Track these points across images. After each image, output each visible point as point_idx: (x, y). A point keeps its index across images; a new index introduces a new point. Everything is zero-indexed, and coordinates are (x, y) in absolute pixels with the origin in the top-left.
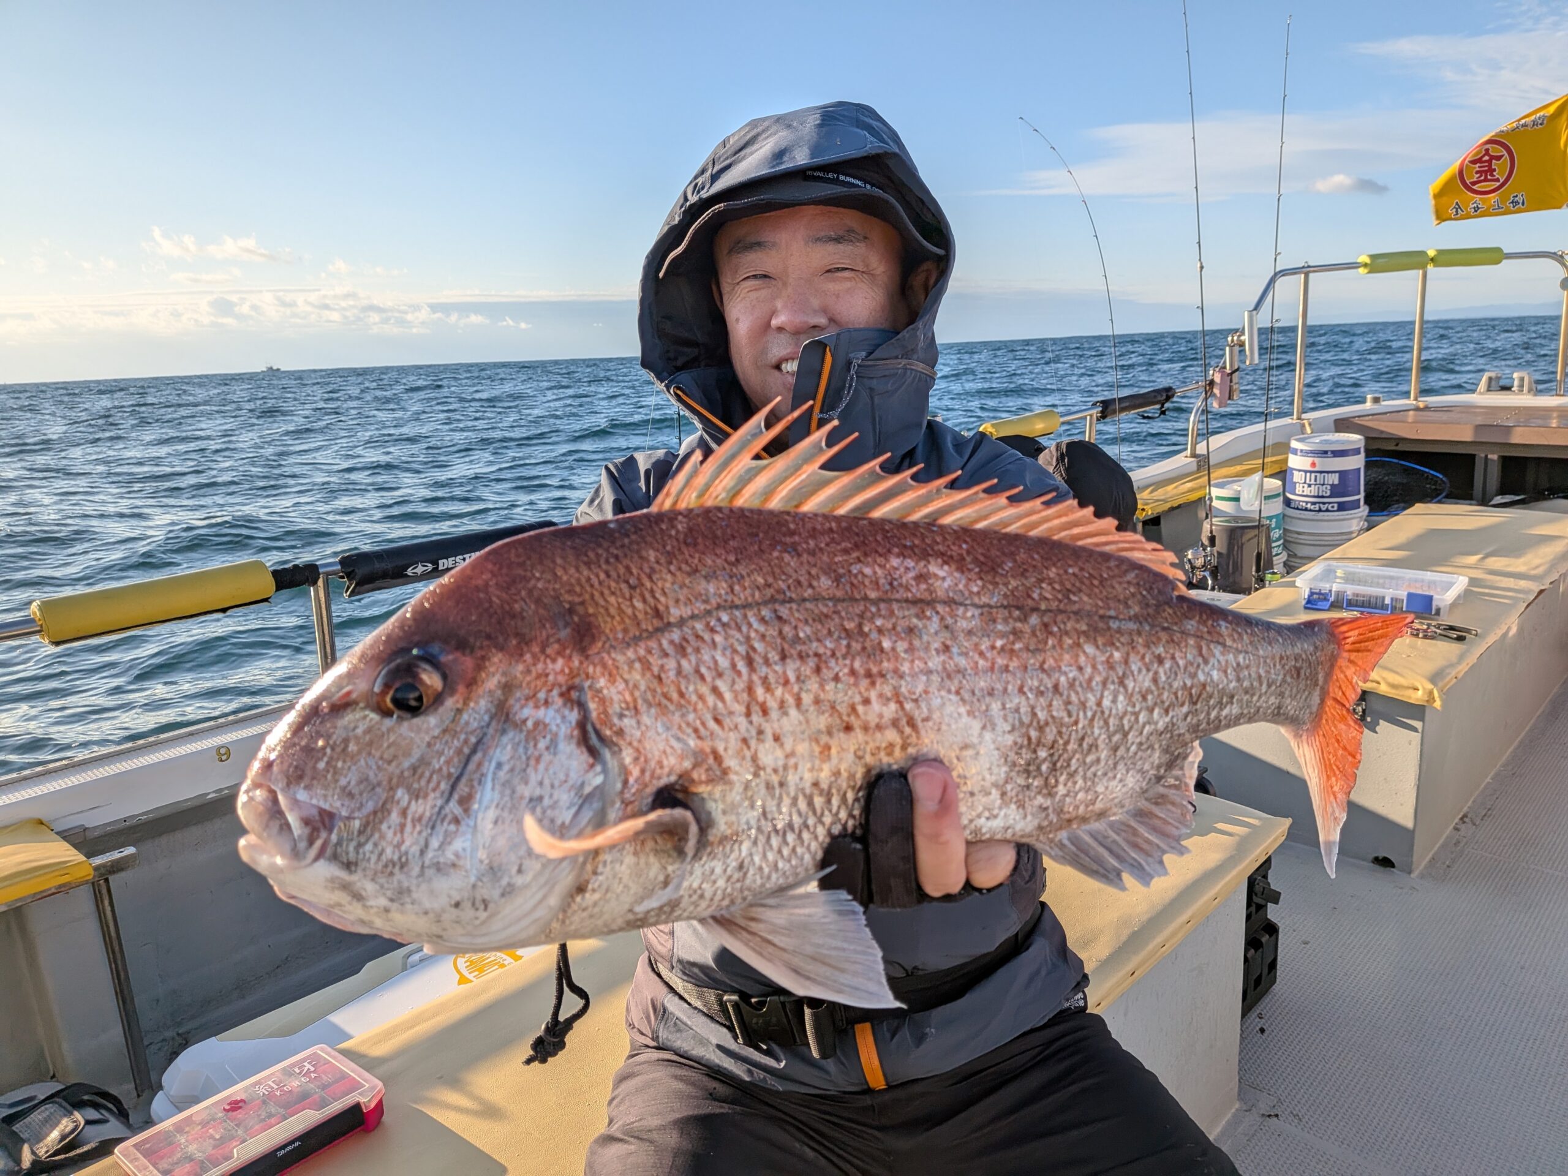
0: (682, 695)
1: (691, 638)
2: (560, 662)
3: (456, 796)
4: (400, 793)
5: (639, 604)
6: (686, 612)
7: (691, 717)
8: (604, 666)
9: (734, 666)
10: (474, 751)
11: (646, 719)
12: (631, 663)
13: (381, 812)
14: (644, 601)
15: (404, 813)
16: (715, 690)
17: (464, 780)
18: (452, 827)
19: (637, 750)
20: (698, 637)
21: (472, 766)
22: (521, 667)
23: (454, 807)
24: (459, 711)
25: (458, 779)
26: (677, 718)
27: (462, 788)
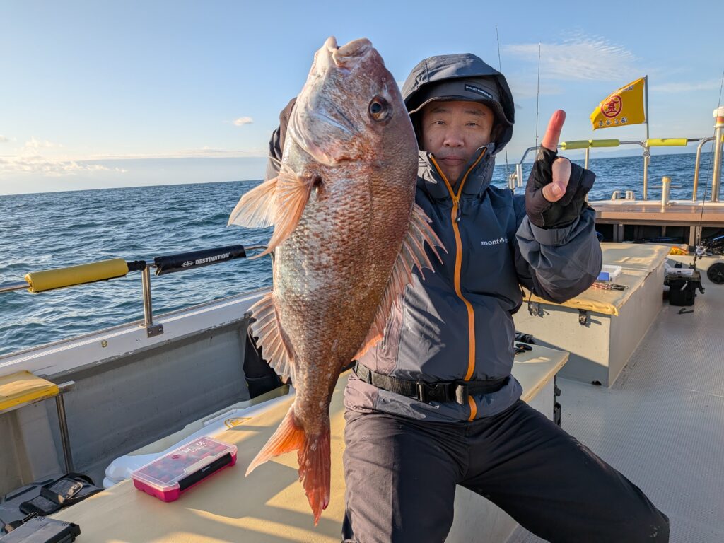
0: (349, 193)
1: (365, 201)
2: (370, 158)
3: (338, 114)
4: (346, 97)
5: (382, 188)
6: (375, 203)
7: (340, 193)
8: (364, 172)
9: (353, 212)
10: (350, 123)
11: (344, 180)
12: (363, 180)
13: (342, 90)
14: (383, 190)
15: (339, 96)
16: (346, 204)
17: (342, 117)
18: (329, 110)
19: (335, 174)
20: (365, 204)
21: (346, 121)
22: (373, 145)
23: (335, 112)
24: (365, 122)
25: (344, 116)
26: (341, 189)
27: (340, 116)
